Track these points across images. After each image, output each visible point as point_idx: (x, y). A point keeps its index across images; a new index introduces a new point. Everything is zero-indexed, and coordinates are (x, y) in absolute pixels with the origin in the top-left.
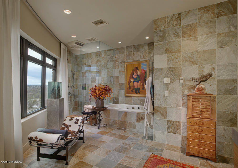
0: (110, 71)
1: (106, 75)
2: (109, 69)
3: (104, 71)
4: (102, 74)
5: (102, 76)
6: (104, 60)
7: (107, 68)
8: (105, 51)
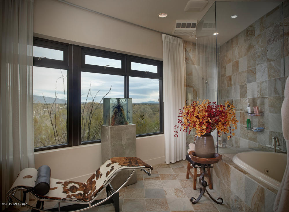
0: (274, 65)
1: (266, 78)
2: (271, 60)
3: (262, 66)
4: (259, 75)
5: (257, 80)
6: (260, 41)
7: (268, 59)
8: (262, 19)
